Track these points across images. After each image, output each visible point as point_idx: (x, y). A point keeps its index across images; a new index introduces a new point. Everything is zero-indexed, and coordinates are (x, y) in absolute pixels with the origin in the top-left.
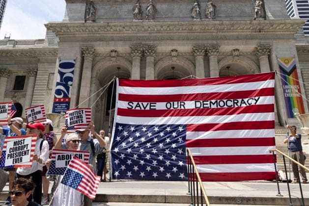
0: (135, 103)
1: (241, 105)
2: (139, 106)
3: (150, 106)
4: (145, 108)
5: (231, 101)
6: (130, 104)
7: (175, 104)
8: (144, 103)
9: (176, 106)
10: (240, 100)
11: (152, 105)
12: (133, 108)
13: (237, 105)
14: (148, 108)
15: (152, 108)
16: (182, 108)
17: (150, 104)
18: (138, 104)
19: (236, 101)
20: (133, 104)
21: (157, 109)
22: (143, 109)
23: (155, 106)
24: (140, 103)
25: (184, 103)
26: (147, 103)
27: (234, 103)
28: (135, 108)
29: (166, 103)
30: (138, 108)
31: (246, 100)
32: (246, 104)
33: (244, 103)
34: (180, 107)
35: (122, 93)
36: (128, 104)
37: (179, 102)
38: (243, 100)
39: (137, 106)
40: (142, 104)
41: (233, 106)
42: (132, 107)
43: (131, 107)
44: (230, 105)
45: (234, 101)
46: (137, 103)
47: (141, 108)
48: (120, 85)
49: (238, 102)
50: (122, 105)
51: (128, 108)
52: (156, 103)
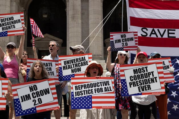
0: (150, 30)
2: (155, 33)
3: (169, 33)
4: (162, 36)
6: (144, 30)
8: (160, 29)
11: (170, 32)
12: (148, 36)
14: (166, 36)
15: (170, 35)
17: (168, 30)
18: (153, 30)
20: (147, 30)
21: (177, 37)
22: (159, 36)
23: (174, 33)
24: (156, 30)
28: (150, 35)
30: (154, 36)
36: (142, 29)
39: (152, 33)
40: (158, 30)
42: (147, 34)
43: (145, 34)
47: (157, 36)
48: (130, 6)
51: (142, 35)
52: (175, 30)
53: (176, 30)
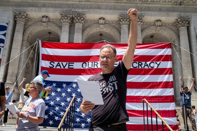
0: (56, 63)
1: (144, 67)
4: (64, 67)
5: (137, 63)
6: (52, 63)
7: (89, 64)
8: (63, 63)
9: (90, 66)
10: (144, 63)
11: (70, 64)
13: (141, 66)
14: (67, 67)
15: (70, 67)
16: (96, 67)
17: (69, 63)
18: (59, 63)
19: (140, 64)
20: (54, 63)
21: (74, 68)
22: (62, 68)
23: (73, 65)
24: (60, 63)
25: (98, 63)
26: (66, 63)
27: (139, 65)
28: (56, 67)
29: (82, 63)
30: (58, 67)
31: (148, 63)
32: (148, 67)
33: (147, 65)
34: (94, 66)
35: (44, 54)
36: (50, 63)
37: (93, 62)
38: (146, 63)
39: (57, 65)
40: (62, 63)
41: (138, 68)
42: (54, 66)
43: (52, 66)
44: (136, 66)
45: (139, 63)
46: (57, 62)
47: (61, 67)
48: (43, 46)
49: (142, 64)
50: (45, 64)
51: (50, 66)
52: (73, 63)
53: (75, 63)
